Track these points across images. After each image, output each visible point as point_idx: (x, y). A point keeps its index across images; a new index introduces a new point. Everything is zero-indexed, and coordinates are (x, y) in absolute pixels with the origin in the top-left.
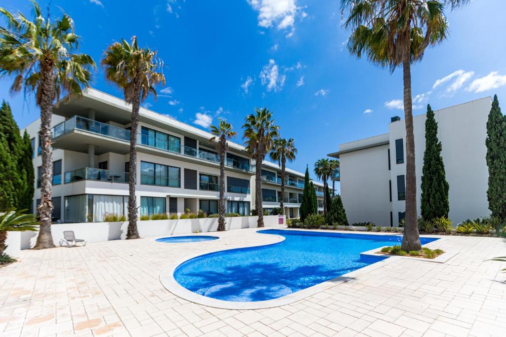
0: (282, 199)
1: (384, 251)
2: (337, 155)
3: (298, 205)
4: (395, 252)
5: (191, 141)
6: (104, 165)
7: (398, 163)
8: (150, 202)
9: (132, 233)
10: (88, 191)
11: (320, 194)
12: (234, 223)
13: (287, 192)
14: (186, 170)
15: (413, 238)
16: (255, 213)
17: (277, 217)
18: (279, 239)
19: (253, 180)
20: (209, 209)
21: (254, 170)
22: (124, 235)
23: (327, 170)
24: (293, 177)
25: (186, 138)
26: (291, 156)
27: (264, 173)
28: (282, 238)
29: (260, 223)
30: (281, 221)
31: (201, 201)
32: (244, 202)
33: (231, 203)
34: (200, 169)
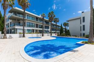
0: (56, 30)
1: (82, 42)
2: (68, 21)
3: (59, 32)
4: (86, 43)
5: (37, 18)
6: (20, 23)
7: (83, 22)
8: (29, 30)
9: (24, 36)
10: (16, 28)
11: (64, 30)
12: (45, 35)
13: (57, 29)
14: (36, 24)
15: (92, 39)
16: (50, 33)
17: (55, 34)
18: (55, 38)
19: (50, 26)
20: (41, 32)
21: (50, 24)
22: (22, 37)
23: (66, 25)
24: (58, 26)
25: (36, 18)
26: (58, 21)
27: (52, 25)
28: (56, 38)
29: (51, 35)
30: (56, 35)
31: (39, 30)
32: (48, 31)
33: (45, 31)
34: (39, 24)
